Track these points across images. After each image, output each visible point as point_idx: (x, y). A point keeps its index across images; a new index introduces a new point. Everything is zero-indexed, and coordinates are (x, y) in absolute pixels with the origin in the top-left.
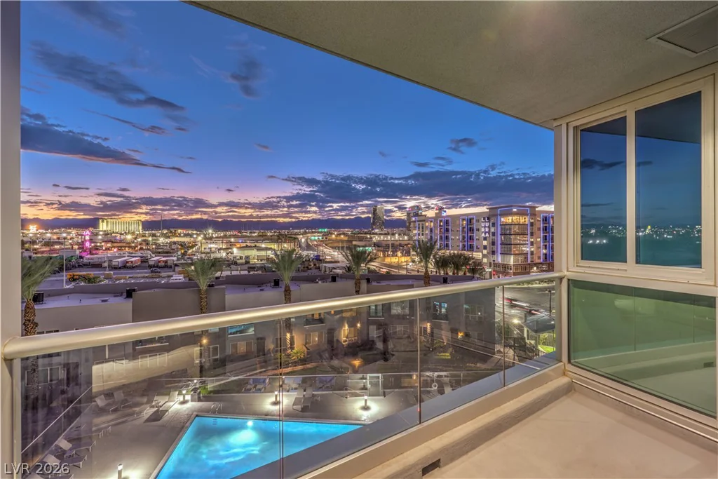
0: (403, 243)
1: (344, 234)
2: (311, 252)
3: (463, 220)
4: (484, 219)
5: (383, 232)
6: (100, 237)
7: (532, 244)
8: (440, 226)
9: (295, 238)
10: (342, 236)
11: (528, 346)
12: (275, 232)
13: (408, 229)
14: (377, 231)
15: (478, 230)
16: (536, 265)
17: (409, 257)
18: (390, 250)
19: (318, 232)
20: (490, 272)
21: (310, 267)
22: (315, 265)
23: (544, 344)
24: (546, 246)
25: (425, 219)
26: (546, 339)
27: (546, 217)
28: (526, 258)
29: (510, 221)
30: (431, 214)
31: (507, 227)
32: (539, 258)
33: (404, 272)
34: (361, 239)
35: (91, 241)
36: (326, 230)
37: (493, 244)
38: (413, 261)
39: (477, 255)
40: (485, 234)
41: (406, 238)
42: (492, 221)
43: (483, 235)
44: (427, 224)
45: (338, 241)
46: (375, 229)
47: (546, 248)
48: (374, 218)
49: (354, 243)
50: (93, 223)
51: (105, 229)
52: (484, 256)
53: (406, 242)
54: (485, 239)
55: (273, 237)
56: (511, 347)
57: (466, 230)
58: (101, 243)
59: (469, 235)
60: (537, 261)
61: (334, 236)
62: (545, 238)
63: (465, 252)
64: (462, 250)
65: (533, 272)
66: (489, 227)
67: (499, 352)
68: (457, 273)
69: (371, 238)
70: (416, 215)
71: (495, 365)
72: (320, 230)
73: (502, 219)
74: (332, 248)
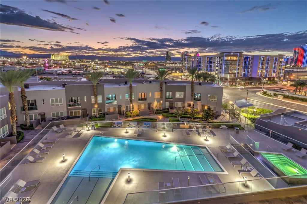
0: (179, 67)
1: (154, 63)
2: (140, 70)
3: (208, 58)
4: (217, 58)
5: (171, 63)
6: (52, 62)
7: (238, 69)
8: (197, 60)
9: (133, 64)
10: (153, 64)
11: (236, 113)
12: (124, 62)
13: (182, 61)
14: (168, 62)
15: (214, 63)
16: (239, 78)
17: (183, 74)
18: (174, 70)
19: (143, 62)
20: (218, 81)
21: (139, 77)
22: (141, 76)
23: (243, 112)
24: (245, 70)
25: (190, 57)
26: (244, 110)
27: (246, 57)
28: (235, 75)
29: (229, 59)
30: (193, 55)
31: (228, 61)
32: (241, 75)
33: (180, 80)
34: (161, 65)
35: (48, 63)
36: (146, 61)
37: (221, 69)
38: (184, 75)
39: (213, 73)
40: (217, 64)
41: (181, 65)
42: (221, 59)
43: (216, 65)
44: (191, 59)
45: (151, 66)
46: (167, 61)
47: (244, 71)
48: (167, 56)
49: (158, 67)
50: (49, 56)
51: (53, 58)
52: (216, 74)
53: (181, 67)
54: (217, 66)
55: (123, 64)
56: (228, 113)
57: (209, 62)
58: (52, 64)
59: (210, 64)
60: (240, 77)
61: (149, 64)
62: (245, 66)
63: (208, 72)
64: (206, 71)
65: (238, 81)
66: (219, 61)
67: (223, 115)
68: (204, 81)
69: (166, 65)
70: (186, 55)
71: (221, 121)
72: (143, 61)
73: (226, 58)
74: (149, 69)
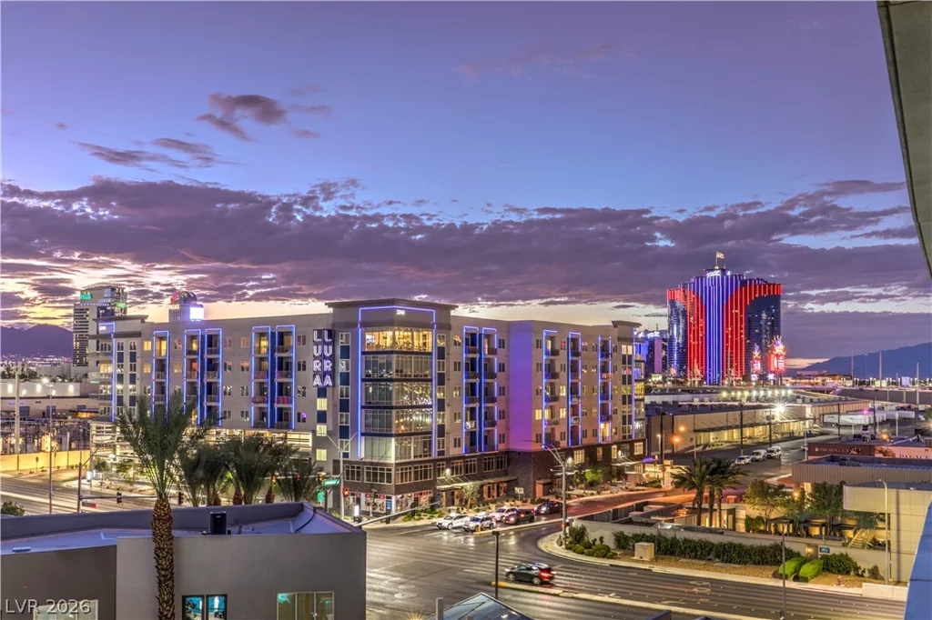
0: (60, 405)
3: (261, 335)
4: (320, 334)
7: (441, 405)
8: (190, 352)
13: (80, 358)
15: (302, 367)
16: (449, 462)
17: (86, 454)
18: (17, 428)
20: (336, 488)
24: (473, 410)
25: (143, 330)
27: (473, 335)
28: (428, 445)
29: (389, 342)
31: (382, 359)
32: (457, 443)
33: (66, 505)
37: (344, 406)
38: (100, 466)
39: (300, 440)
40: (323, 378)
41: (72, 389)
42: (341, 342)
43: (317, 381)
44: (148, 346)
47: (472, 418)
52: (319, 442)
53: (74, 404)
54: (322, 392)
57: (267, 364)
59: (277, 380)
60: (454, 452)
62: (472, 389)
63: (267, 433)
64: (256, 426)
65: (443, 482)
68: (248, 499)
70: (107, 315)
73: (368, 337)
